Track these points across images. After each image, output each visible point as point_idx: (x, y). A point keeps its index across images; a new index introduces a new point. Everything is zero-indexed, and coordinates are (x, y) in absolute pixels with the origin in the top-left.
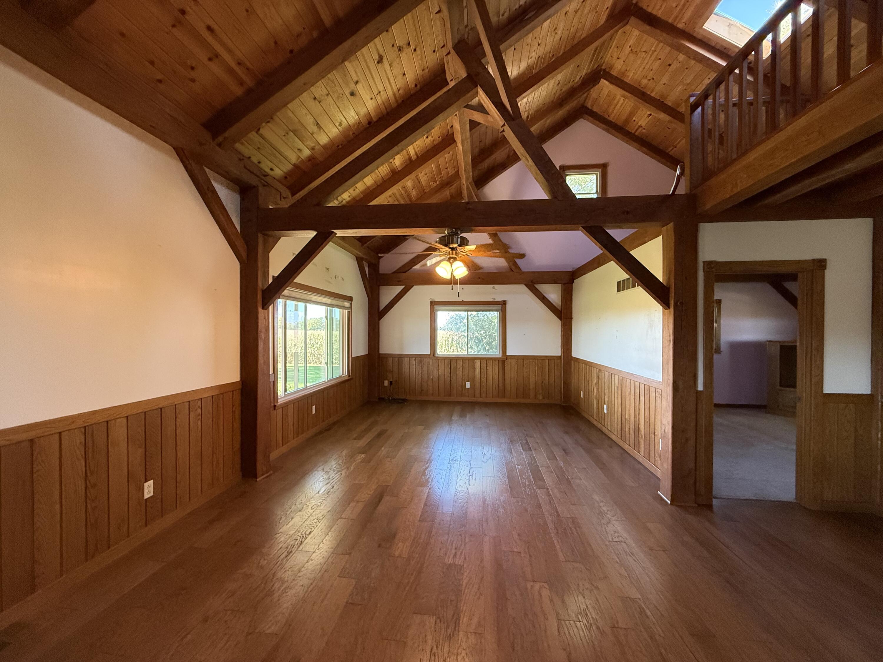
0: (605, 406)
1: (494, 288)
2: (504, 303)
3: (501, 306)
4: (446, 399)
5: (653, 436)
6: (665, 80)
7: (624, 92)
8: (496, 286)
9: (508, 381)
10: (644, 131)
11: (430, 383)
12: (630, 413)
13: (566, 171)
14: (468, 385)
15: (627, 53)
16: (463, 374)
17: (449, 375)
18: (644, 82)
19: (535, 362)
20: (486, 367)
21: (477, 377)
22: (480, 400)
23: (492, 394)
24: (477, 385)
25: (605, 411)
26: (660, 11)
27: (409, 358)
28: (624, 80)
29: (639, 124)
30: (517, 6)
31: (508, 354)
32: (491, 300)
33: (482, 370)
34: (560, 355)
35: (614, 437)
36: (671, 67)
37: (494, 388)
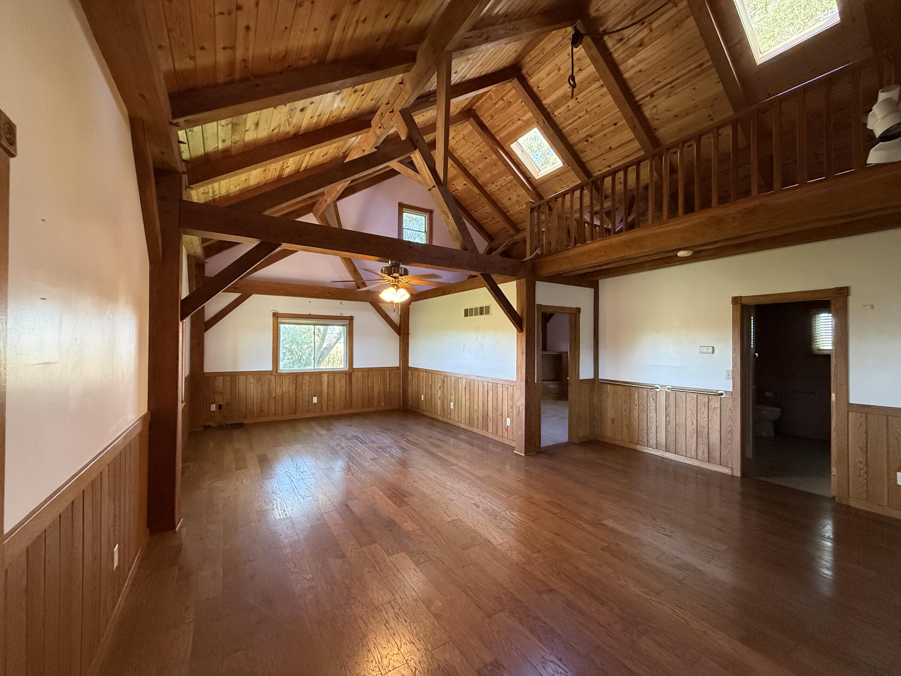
0: (452, 404)
1: (341, 303)
2: (351, 319)
3: (348, 321)
4: (292, 417)
5: (501, 417)
6: (480, 166)
7: (453, 163)
8: (344, 302)
9: (354, 393)
10: (459, 194)
11: (272, 402)
12: (478, 404)
13: (404, 208)
14: (315, 400)
15: (460, 138)
16: (310, 388)
17: (295, 392)
18: (467, 162)
19: (378, 373)
20: (334, 380)
21: (325, 390)
22: (329, 413)
23: (340, 406)
24: (325, 397)
25: (452, 407)
26: (489, 123)
27: (245, 376)
28: (454, 155)
29: (457, 188)
30: (428, 90)
31: (355, 366)
32: (339, 315)
33: (330, 384)
34: (398, 365)
35: (462, 426)
36: (486, 160)
37: (341, 400)
